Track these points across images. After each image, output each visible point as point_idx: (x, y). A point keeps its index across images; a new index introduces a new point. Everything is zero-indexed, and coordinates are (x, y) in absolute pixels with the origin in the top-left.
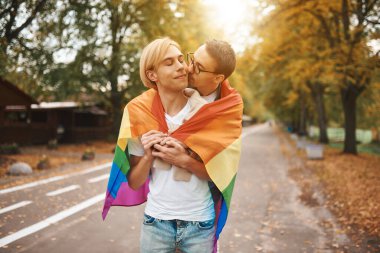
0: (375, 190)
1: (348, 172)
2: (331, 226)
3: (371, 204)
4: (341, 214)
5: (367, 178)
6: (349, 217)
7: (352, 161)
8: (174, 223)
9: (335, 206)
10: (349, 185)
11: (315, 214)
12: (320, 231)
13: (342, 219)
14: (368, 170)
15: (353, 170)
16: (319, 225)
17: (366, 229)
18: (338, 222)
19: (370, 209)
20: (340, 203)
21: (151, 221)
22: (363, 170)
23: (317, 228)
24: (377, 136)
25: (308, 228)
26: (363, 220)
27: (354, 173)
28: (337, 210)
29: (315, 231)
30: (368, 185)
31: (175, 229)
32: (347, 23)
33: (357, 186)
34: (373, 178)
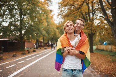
0: (102, 62)
1: (93, 58)
2: (94, 73)
3: (103, 66)
4: (96, 69)
5: (99, 59)
6: (98, 70)
7: (93, 55)
8: (73, 70)
9: (93, 67)
10: (95, 61)
11: (89, 70)
12: (92, 74)
13: (97, 70)
14: (98, 57)
15: (94, 57)
16: (91, 72)
17: (104, 73)
18: (96, 71)
19: (103, 67)
20: (95, 66)
21: (66, 70)
22: (97, 57)
23: (90, 73)
24: (97, 47)
25: (88, 73)
26: (102, 70)
27: (95, 58)
28: (94, 68)
29: (91, 74)
30: (100, 61)
31: (73, 72)
32: (89, 16)
33: (97, 61)
34: (100, 59)
